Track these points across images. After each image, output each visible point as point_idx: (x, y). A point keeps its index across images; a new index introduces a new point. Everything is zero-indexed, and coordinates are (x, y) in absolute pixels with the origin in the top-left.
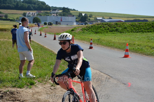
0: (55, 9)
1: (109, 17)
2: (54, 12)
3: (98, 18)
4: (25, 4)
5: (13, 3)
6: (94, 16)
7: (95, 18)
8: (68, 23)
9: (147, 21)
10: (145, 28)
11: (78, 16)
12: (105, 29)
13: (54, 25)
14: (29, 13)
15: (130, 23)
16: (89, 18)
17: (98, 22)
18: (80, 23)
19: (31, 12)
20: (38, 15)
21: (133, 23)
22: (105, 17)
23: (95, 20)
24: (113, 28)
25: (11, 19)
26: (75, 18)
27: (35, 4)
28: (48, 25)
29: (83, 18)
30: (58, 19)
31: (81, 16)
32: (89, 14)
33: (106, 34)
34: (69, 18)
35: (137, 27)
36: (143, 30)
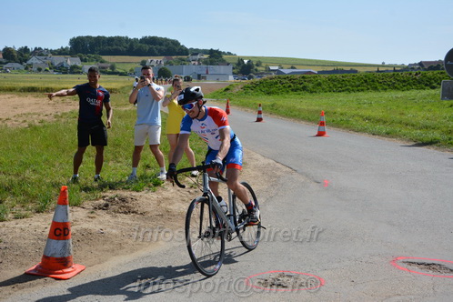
0: (196, 52)
1: (290, 66)
2: (194, 57)
3: (272, 68)
4: (144, 45)
5: (125, 44)
6: (263, 65)
7: (266, 68)
8: (218, 76)
9: (356, 72)
10: (353, 84)
11: (237, 65)
12: (284, 87)
13: (194, 81)
14: (151, 61)
15: (327, 76)
16: (255, 67)
17: (271, 74)
18: (241, 76)
19: (155, 59)
20: (167, 63)
21: (332, 75)
22: (283, 66)
23: (266, 71)
24: (299, 85)
25: (121, 71)
26: (230, 67)
27: (161, 44)
28: (185, 80)
29: (245, 68)
30: (202, 70)
31: (242, 65)
32: (257, 60)
33: (286, 96)
34: (221, 69)
35: (339, 83)
36: (350, 87)
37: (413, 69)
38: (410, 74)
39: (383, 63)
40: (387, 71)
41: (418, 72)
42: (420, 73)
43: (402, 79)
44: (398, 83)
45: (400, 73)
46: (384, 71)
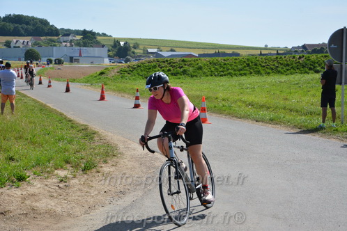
0: (67, 33)
1: (169, 49)
2: (65, 38)
3: (150, 50)
4: (8, 24)
6: (141, 47)
7: (144, 50)
8: (92, 59)
9: (238, 55)
10: (235, 68)
11: (112, 47)
13: (66, 65)
14: (17, 41)
15: (208, 59)
16: (133, 50)
17: (149, 57)
18: (117, 59)
19: (21, 40)
20: (35, 44)
21: (214, 58)
22: (162, 48)
23: (144, 54)
24: (178, 69)
26: (106, 49)
27: (27, 23)
28: (56, 63)
29: (121, 51)
30: (74, 51)
31: (118, 47)
32: (134, 42)
34: (96, 51)
35: (221, 67)
36: (232, 71)
37: (296, 52)
38: (294, 57)
39: (266, 46)
40: (270, 54)
41: (301, 55)
42: (303, 56)
43: (286, 62)
44: (281, 66)
45: (283, 57)
46: (267, 54)
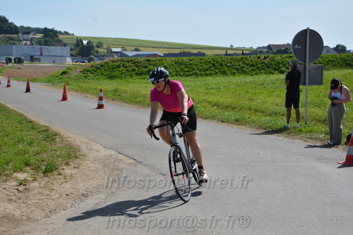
0: (27, 31)
1: (134, 48)
2: (26, 36)
3: (114, 50)
6: (105, 46)
7: (108, 50)
8: (54, 58)
9: (204, 55)
10: (201, 68)
11: (75, 46)
12: (128, 70)
13: (26, 64)
15: (173, 59)
16: (96, 49)
17: (113, 56)
18: (79, 58)
21: (179, 58)
22: (126, 47)
23: (107, 53)
24: (143, 69)
26: (67, 50)
28: (15, 62)
29: (84, 50)
30: (35, 50)
31: (81, 46)
32: (98, 41)
33: (130, 80)
34: (57, 50)
35: (186, 67)
36: (197, 71)
37: (261, 52)
38: (259, 58)
39: (232, 46)
40: (236, 54)
41: (266, 55)
42: (268, 57)
43: (251, 63)
44: (247, 67)
45: (248, 57)
46: (232, 54)
